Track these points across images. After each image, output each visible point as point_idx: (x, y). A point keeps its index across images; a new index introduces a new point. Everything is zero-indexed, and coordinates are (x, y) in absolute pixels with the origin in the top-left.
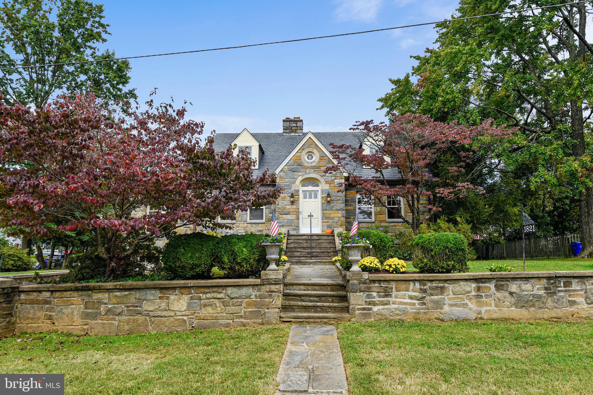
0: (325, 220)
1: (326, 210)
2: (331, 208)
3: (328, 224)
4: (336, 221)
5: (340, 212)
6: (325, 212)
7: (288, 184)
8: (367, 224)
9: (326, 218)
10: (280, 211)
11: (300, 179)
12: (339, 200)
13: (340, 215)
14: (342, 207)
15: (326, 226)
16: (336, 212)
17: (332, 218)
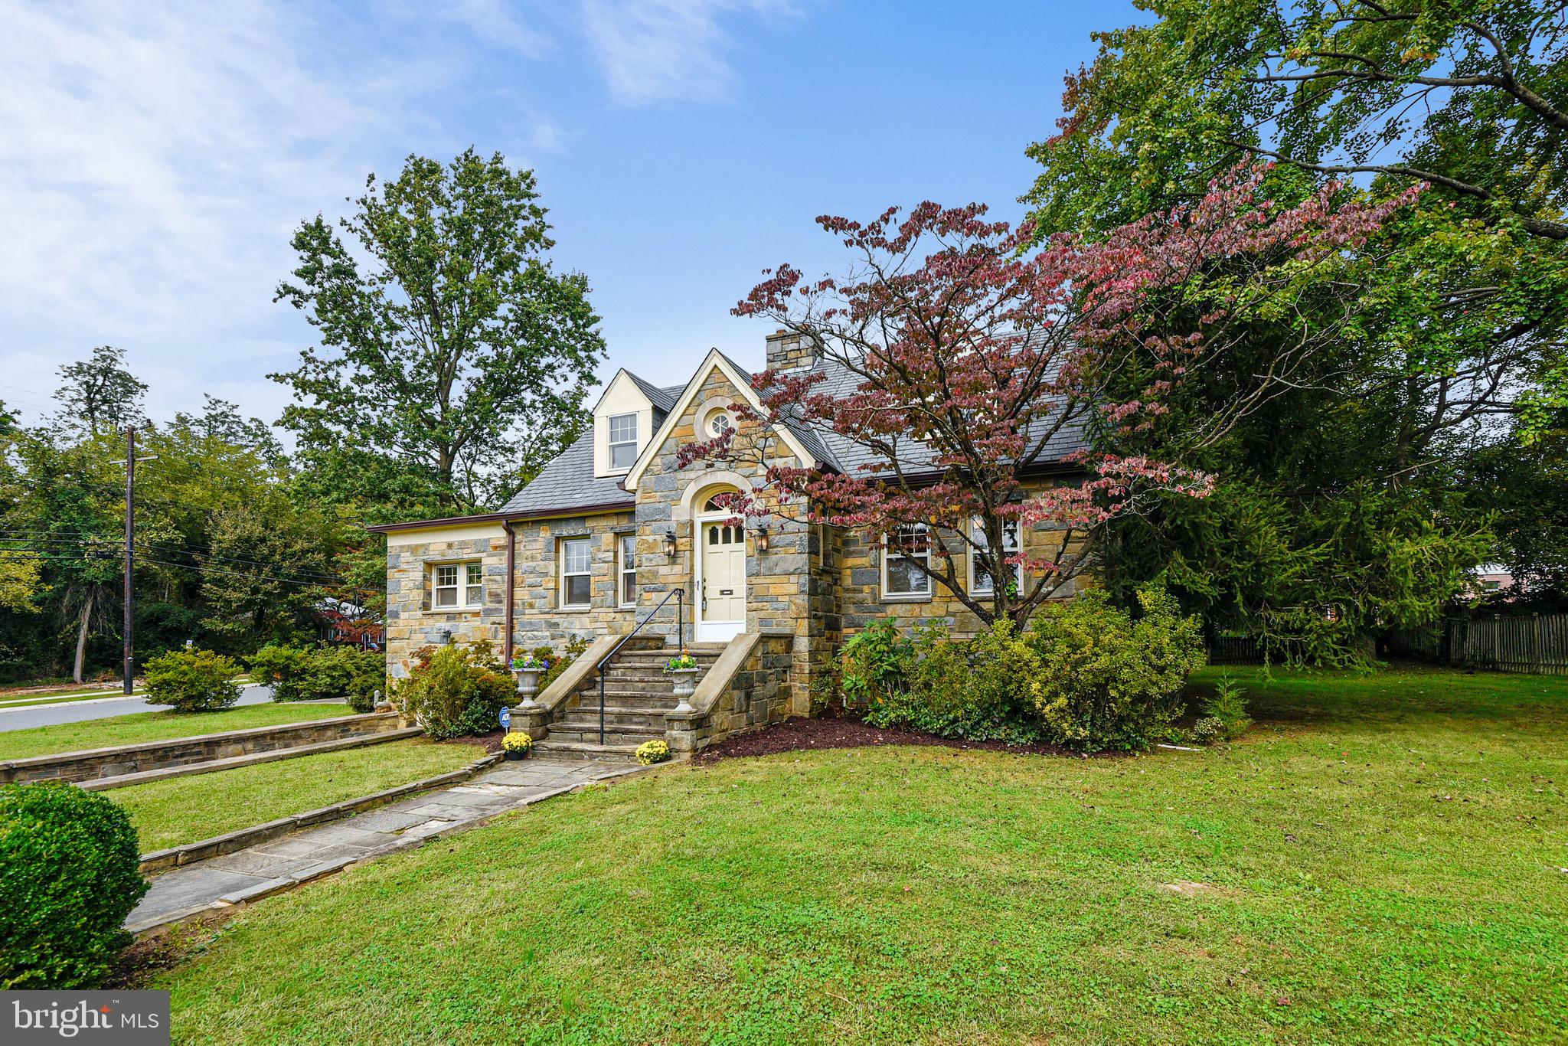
0: (755, 605)
1: (757, 574)
2: (770, 569)
3: (762, 614)
4: (781, 606)
5: (793, 579)
6: (754, 580)
7: (661, 506)
8: (908, 607)
9: (759, 598)
10: (644, 581)
11: (691, 490)
12: (791, 544)
13: (794, 589)
14: (800, 565)
15: (757, 620)
16: (784, 579)
17: (774, 599)
